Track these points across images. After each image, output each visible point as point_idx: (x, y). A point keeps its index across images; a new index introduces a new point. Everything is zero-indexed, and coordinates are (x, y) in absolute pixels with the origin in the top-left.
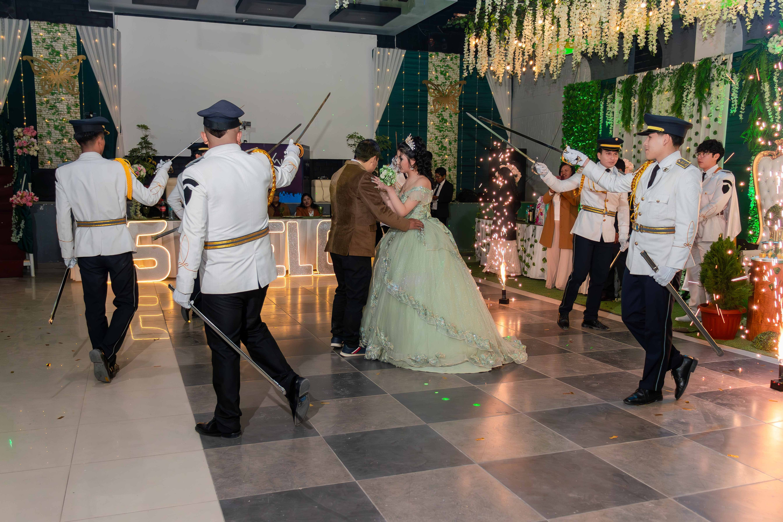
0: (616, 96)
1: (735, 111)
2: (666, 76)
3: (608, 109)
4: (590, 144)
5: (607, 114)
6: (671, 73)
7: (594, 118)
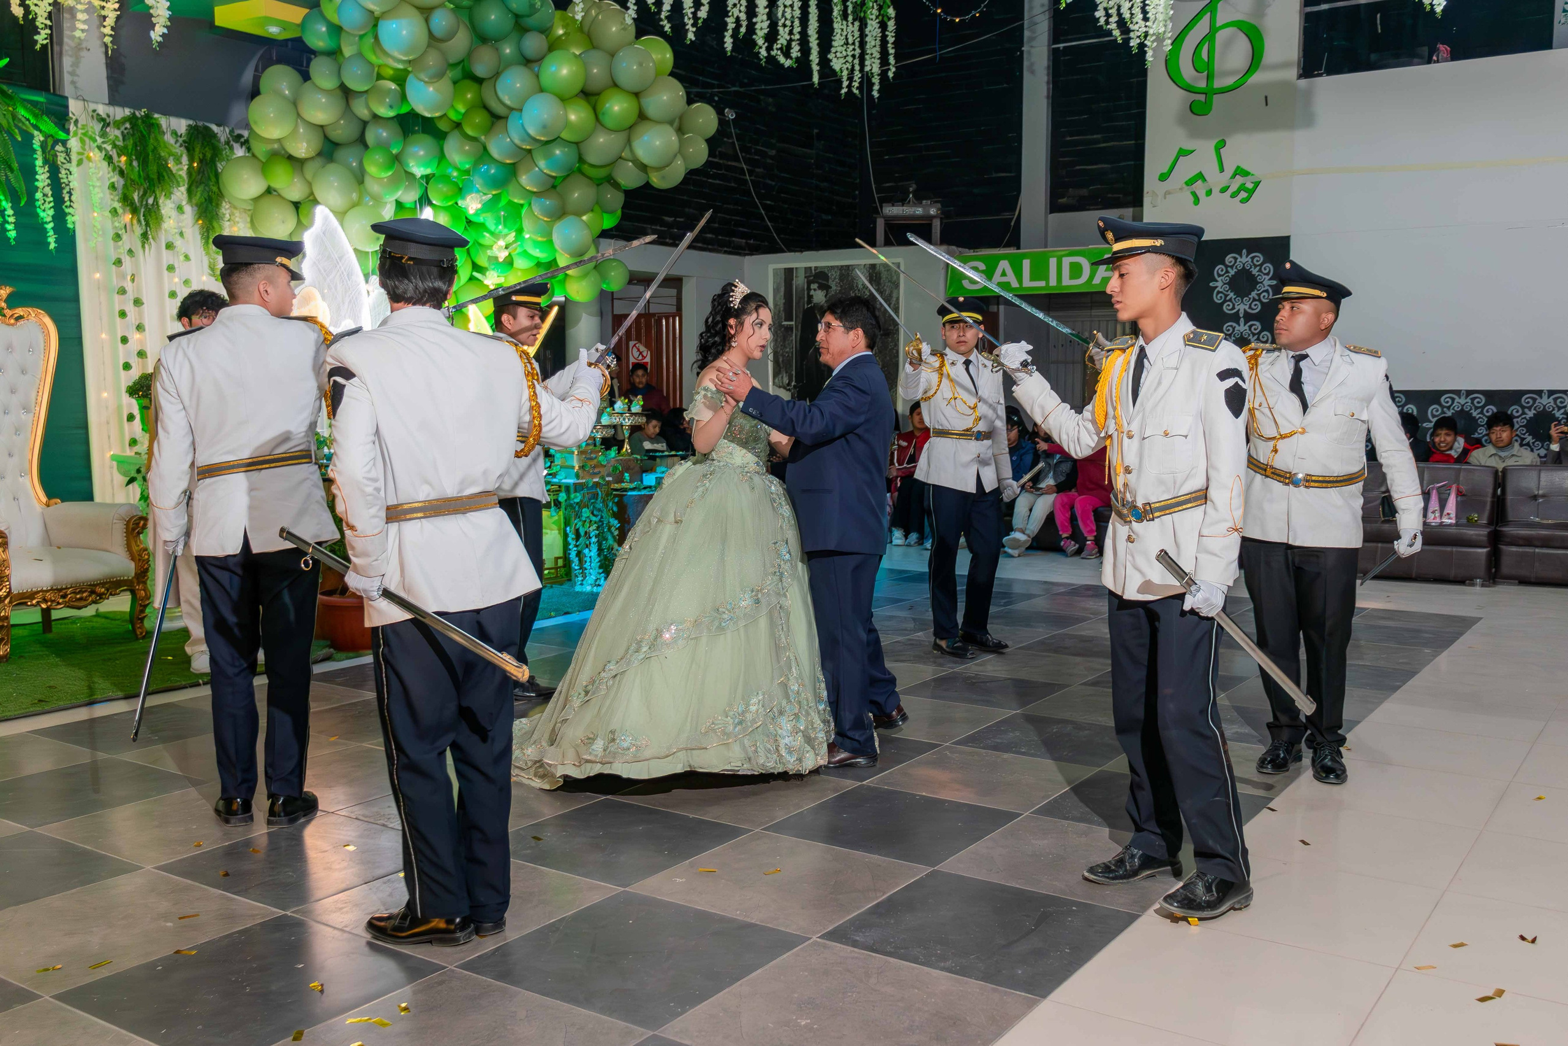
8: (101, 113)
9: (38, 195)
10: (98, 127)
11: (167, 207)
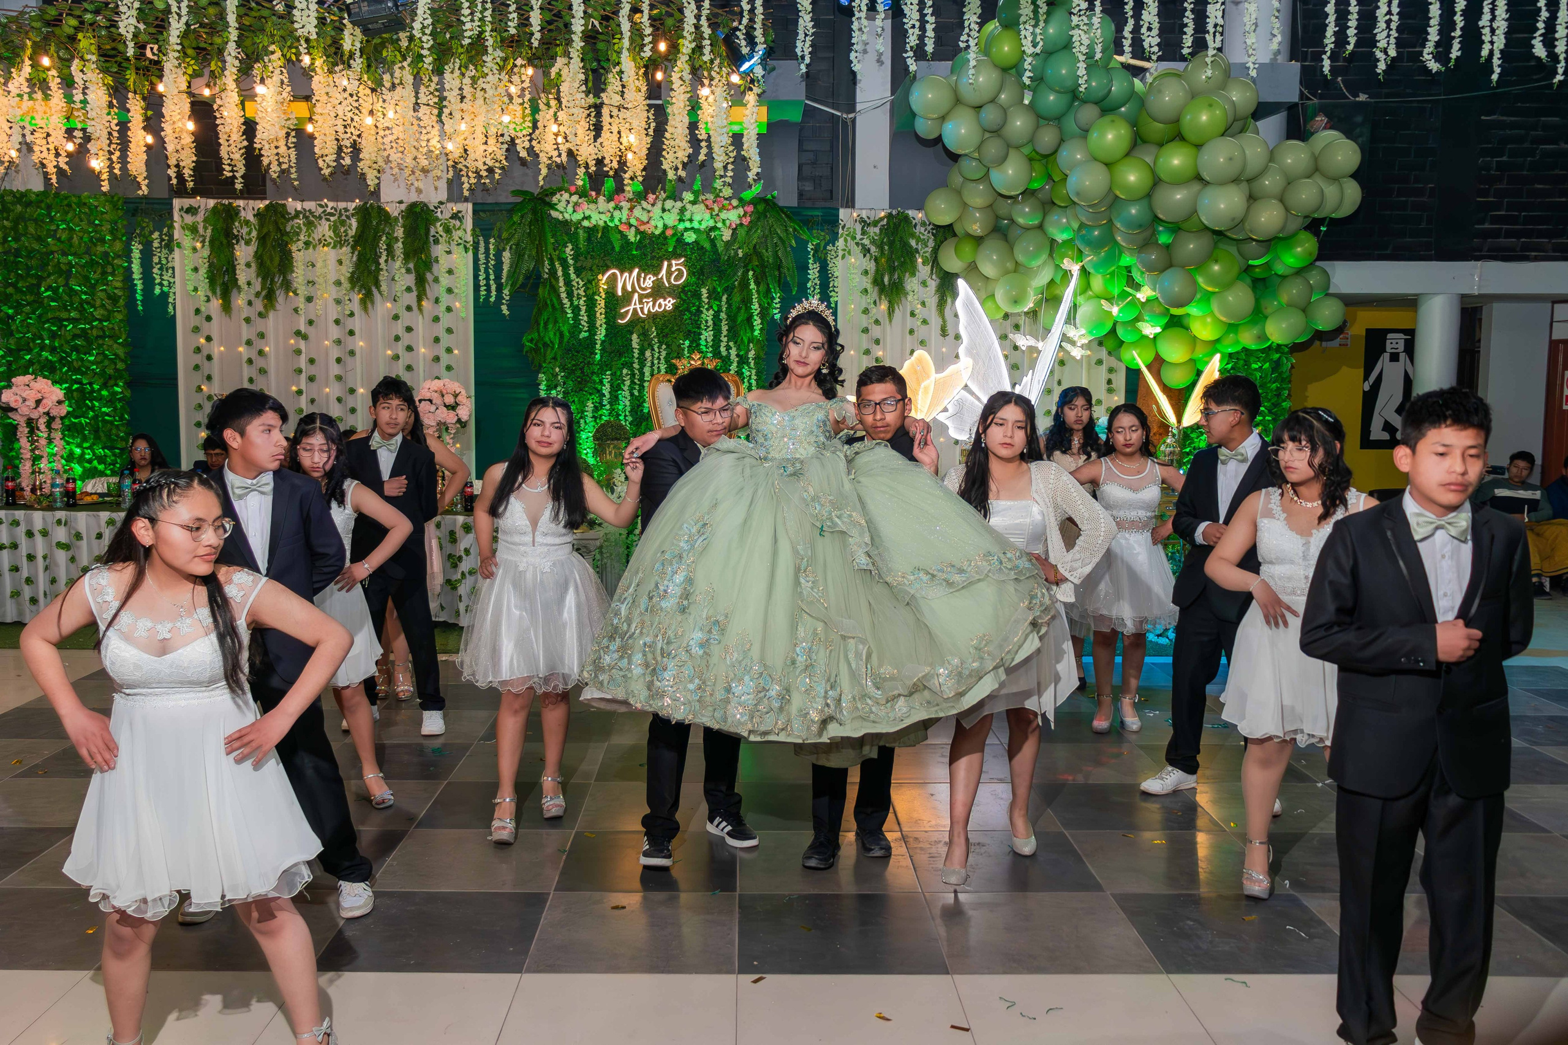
0: (176, 235)
1: (492, 299)
2: (320, 218)
3: (156, 260)
4: (102, 329)
5: (155, 270)
6: (332, 215)
7: (113, 274)
8: (864, 216)
9: (809, 285)
10: (858, 227)
11: (911, 284)
